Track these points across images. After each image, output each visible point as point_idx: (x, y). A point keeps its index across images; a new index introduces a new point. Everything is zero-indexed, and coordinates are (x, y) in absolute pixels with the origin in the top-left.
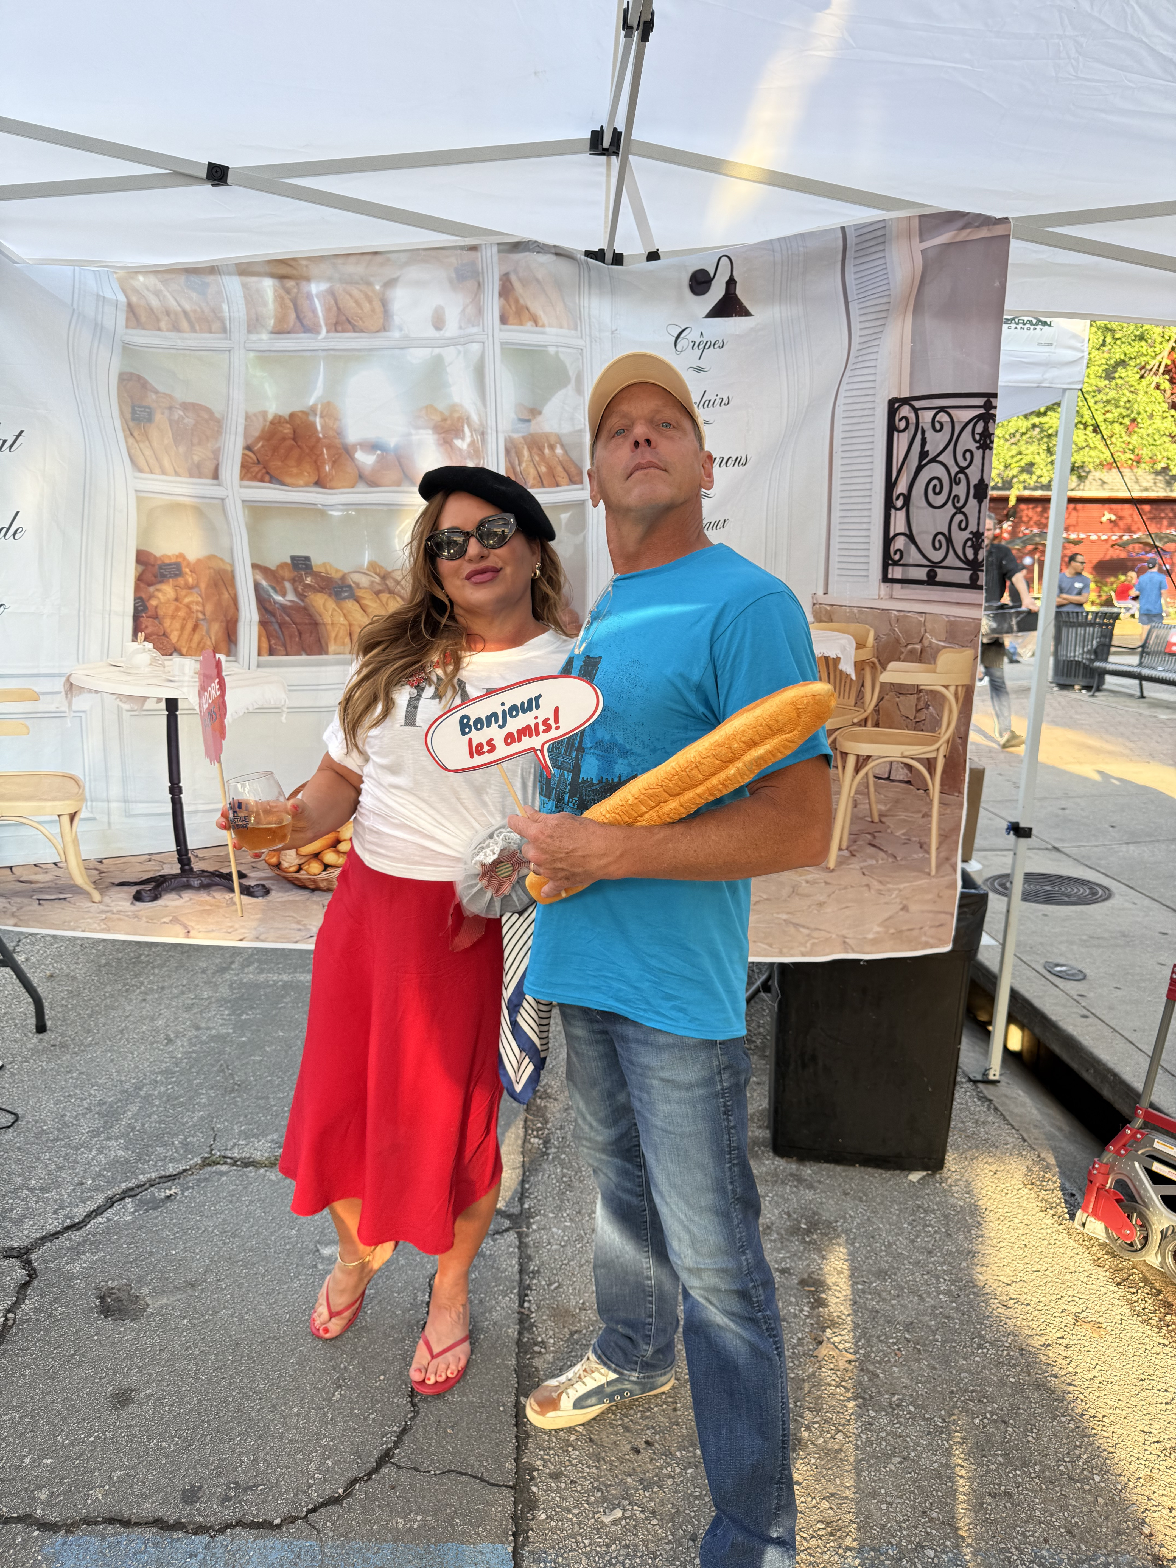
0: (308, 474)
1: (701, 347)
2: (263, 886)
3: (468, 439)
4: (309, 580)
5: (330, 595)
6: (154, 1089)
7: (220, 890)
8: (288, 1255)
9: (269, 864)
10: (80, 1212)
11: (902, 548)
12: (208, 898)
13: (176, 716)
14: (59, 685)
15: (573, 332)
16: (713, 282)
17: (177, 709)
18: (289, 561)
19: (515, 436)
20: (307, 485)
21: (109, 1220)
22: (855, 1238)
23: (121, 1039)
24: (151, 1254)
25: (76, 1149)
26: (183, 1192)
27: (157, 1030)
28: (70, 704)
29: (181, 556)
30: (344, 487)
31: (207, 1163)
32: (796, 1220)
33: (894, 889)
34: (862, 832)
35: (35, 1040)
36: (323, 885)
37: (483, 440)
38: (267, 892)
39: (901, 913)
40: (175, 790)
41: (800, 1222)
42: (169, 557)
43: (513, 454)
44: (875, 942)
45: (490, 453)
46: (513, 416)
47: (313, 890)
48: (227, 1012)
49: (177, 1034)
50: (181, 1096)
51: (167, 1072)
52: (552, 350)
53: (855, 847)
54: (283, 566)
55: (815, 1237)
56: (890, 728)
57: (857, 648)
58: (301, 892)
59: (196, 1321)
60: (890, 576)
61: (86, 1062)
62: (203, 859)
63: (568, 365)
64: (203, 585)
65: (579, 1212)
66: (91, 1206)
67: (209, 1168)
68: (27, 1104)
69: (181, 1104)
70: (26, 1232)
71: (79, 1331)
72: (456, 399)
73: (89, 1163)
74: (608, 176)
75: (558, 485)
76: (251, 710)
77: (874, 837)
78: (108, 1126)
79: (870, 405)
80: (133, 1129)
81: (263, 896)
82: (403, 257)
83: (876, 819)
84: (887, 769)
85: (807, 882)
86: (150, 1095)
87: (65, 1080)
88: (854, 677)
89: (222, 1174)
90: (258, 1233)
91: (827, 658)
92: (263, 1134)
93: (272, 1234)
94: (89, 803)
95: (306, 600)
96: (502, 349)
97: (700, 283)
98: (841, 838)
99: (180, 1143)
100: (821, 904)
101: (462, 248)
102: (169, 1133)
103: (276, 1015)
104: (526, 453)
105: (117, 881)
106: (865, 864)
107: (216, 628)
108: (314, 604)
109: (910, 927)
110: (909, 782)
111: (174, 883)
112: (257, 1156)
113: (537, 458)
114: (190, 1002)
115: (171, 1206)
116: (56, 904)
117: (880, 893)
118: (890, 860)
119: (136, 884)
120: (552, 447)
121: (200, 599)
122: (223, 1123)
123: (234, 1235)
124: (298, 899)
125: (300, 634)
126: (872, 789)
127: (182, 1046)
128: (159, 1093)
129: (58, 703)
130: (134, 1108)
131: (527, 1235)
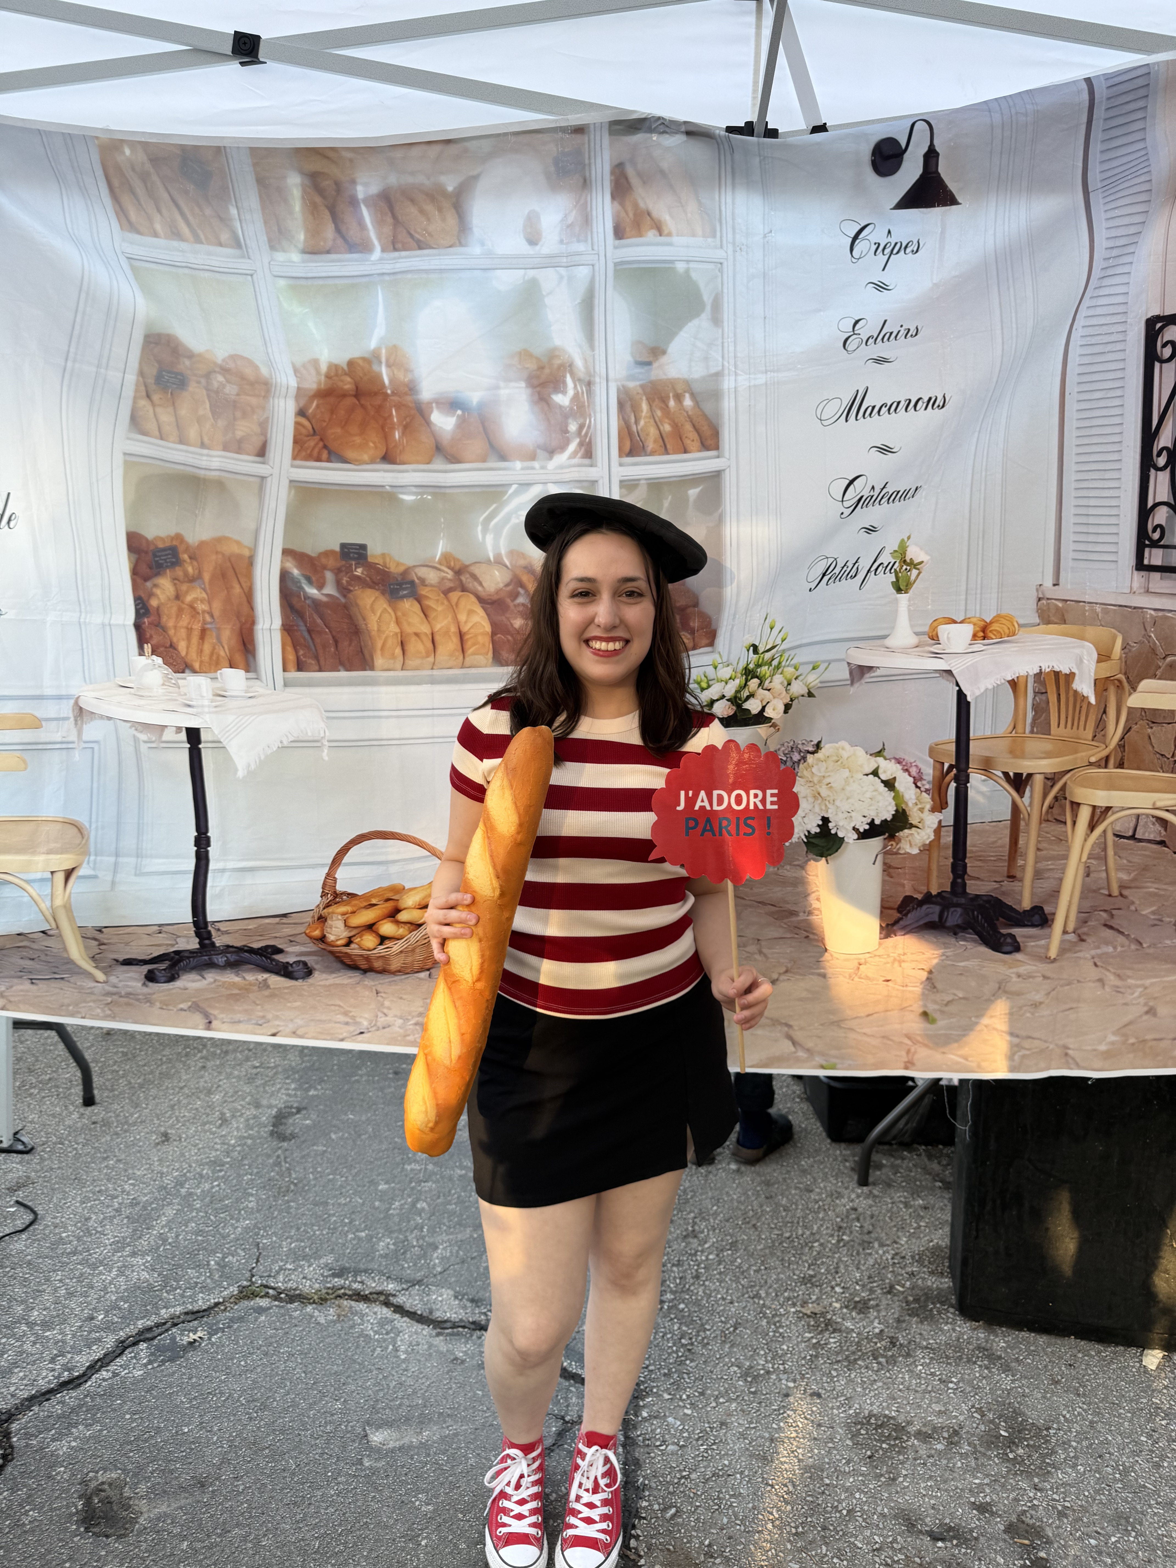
0: (374, 445)
1: (887, 251)
2: (305, 964)
3: (571, 392)
4: (359, 572)
5: (383, 593)
6: (198, 1187)
7: (250, 970)
8: (328, 1443)
9: (311, 938)
10: (83, 1361)
11: (1164, 524)
12: (237, 979)
13: (199, 750)
14: (66, 709)
15: (710, 240)
16: (906, 156)
17: (199, 742)
18: (337, 548)
19: (631, 385)
20: (372, 461)
21: (115, 1375)
22: (1076, 1457)
23: (170, 1117)
24: (158, 1430)
25: (94, 1267)
26: (211, 1335)
27: (211, 1107)
28: (80, 733)
29: (179, 537)
30: (418, 462)
31: (246, 1294)
32: (992, 1422)
33: (1138, 986)
34: (1095, 909)
35: (75, 1116)
36: (377, 964)
37: (590, 392)
38: (308, 972)
39: (1145, 1017)
40: (202, 841)
41: (997, 1427)
42: (162, 539)
43: (628, 409)
44: (1108, 1055)
45: (598, 408)
46: (629, 358)
47: (365, 971)
48: (293, 1086)
49: (234, 1111)
50: (227, 1197)
51: (216, 1163)
52: (680, 267)
53: (1085, 930)
54: (328, 553)
55: (1020, 1451)
56: (1139, 769)
57: (1099, 661)
58: (351, 973)
59: (198, 1545)
60: (1146, 562)
61: (127, 1147)
62: (227, 933)
63: (702, 286)
64: (207, 577)
65: (702, 1394)
66: (97, 1352)
67: (246, 1302)
68: (50, 1201)
69: (226, 1209)
70: (12, 1389)
71: (49, 1551)
72: (557, 342)
73: (105, 1288)
74: (759, 27)
75: (685, 452)
76: (285, 743)
77: (1112, 916)
78: (136, 1235)
79: (1121, 328)
80: (165, 1241)
81: (303, 978)
82: (486, 145)
83: (1115, 892)
84: (1132, 825)
85: (1019, 976)
86: (191, 1194)
87: (100, 1170)
88: (1093, 700)
89: (260, 1310)
90: (295, 1405)
91: (1057, 674)
92: (317, 1256)
93: (311, 1407)
94: (92, 858)
95: (350, 596)
96: (616, 271)
97: (888, 158)
98: (1067, 917)
99: (217, 1263)
100: (1036, 1005)
101: (563, 129)
102: (205, 1249)
103: (347, 1091)
104: (645, 406)
105: (121, 958)
106: (1099, 951)
107: (228, 634)
108: (361, 603)
109: (1157, 1036)
110: (1162, 843)
111: (193, 962)
112: (307, 1287)
113: (659, 413)
114: (255, 1071)
115: (194, 1357)
116: (53, 984)
117: (1117, 990)
118: (1133, 947)
119: (145, 962)
120: (679, 398)
121: (204, 595)
122: (271, 1237)
123: (264, 1407)
124: (346, 981)
125: (336, 642)
126: (1110, 852)
127: (238, 1129)
128: (203, 1191)
129: (66, 731)
130: (170, 1212)
131: (635, 1428)
